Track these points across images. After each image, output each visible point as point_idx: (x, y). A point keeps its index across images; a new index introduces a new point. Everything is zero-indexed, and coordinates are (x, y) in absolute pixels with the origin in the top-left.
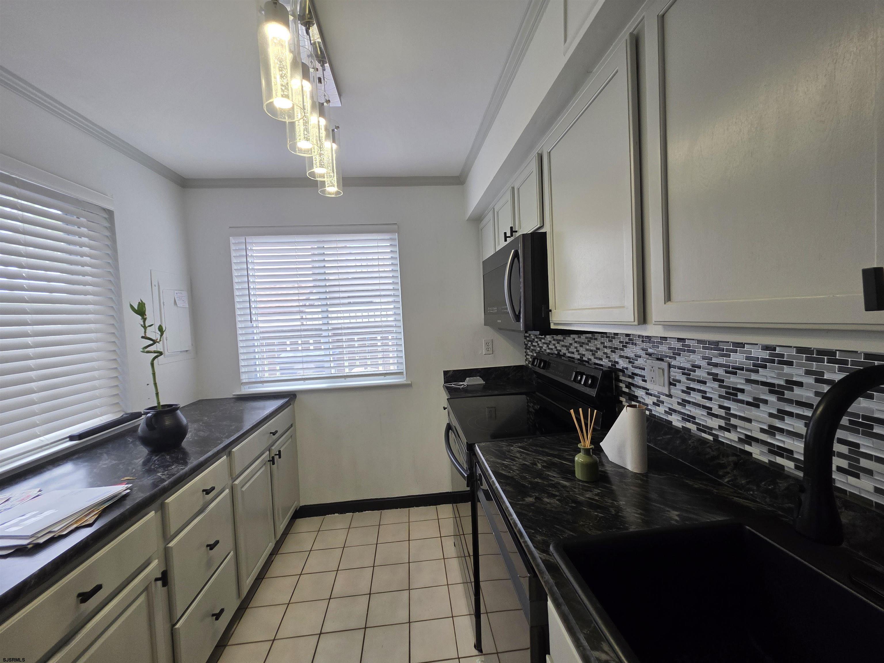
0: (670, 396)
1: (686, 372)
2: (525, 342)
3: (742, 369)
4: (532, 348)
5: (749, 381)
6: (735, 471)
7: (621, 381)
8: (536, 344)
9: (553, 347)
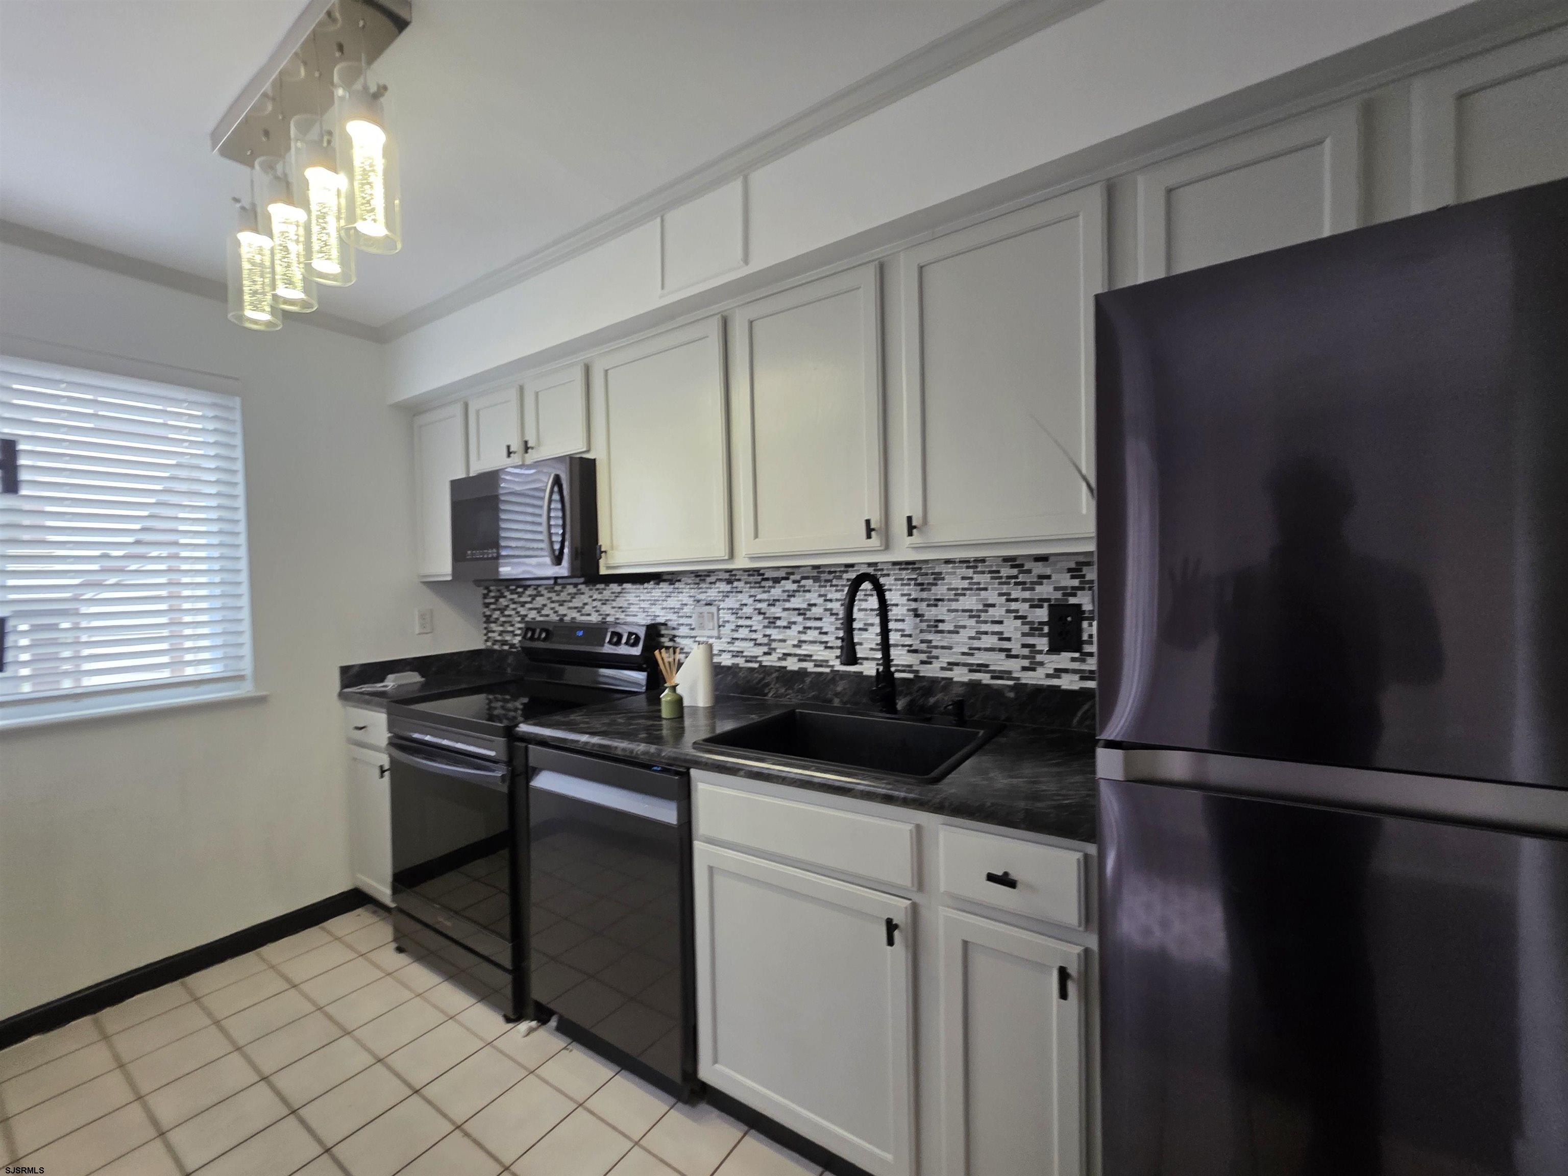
0: (719, 638)
1: (735, 612)
2: (484, 613)
3: (778, 600)
4: (503, 619)
5: (785, 609)
6: (777, 685)
7: (663, 636)
8: (513, 613)
9: (551, 612)
